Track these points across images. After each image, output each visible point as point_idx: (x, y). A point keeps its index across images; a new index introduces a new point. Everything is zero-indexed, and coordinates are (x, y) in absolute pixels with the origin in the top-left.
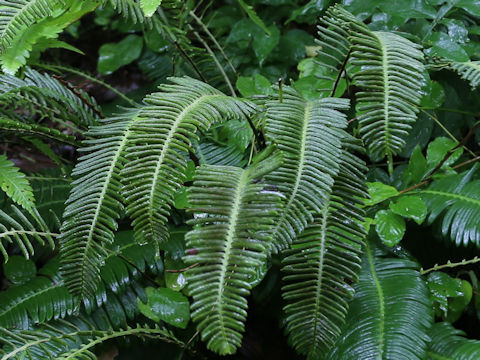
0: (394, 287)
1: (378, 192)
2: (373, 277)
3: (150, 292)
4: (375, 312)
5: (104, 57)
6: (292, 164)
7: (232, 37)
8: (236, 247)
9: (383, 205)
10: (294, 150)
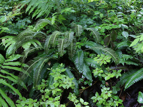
0: (80, 52)
1: (78, 43)
2: (78, 52)
3: (54, 55)
4: (78, 54)
5: (47, 32)
6: (68, 38)
7: (62, 29)
8: (63, 45)
9: (79, 44)
10: (68, 37)
